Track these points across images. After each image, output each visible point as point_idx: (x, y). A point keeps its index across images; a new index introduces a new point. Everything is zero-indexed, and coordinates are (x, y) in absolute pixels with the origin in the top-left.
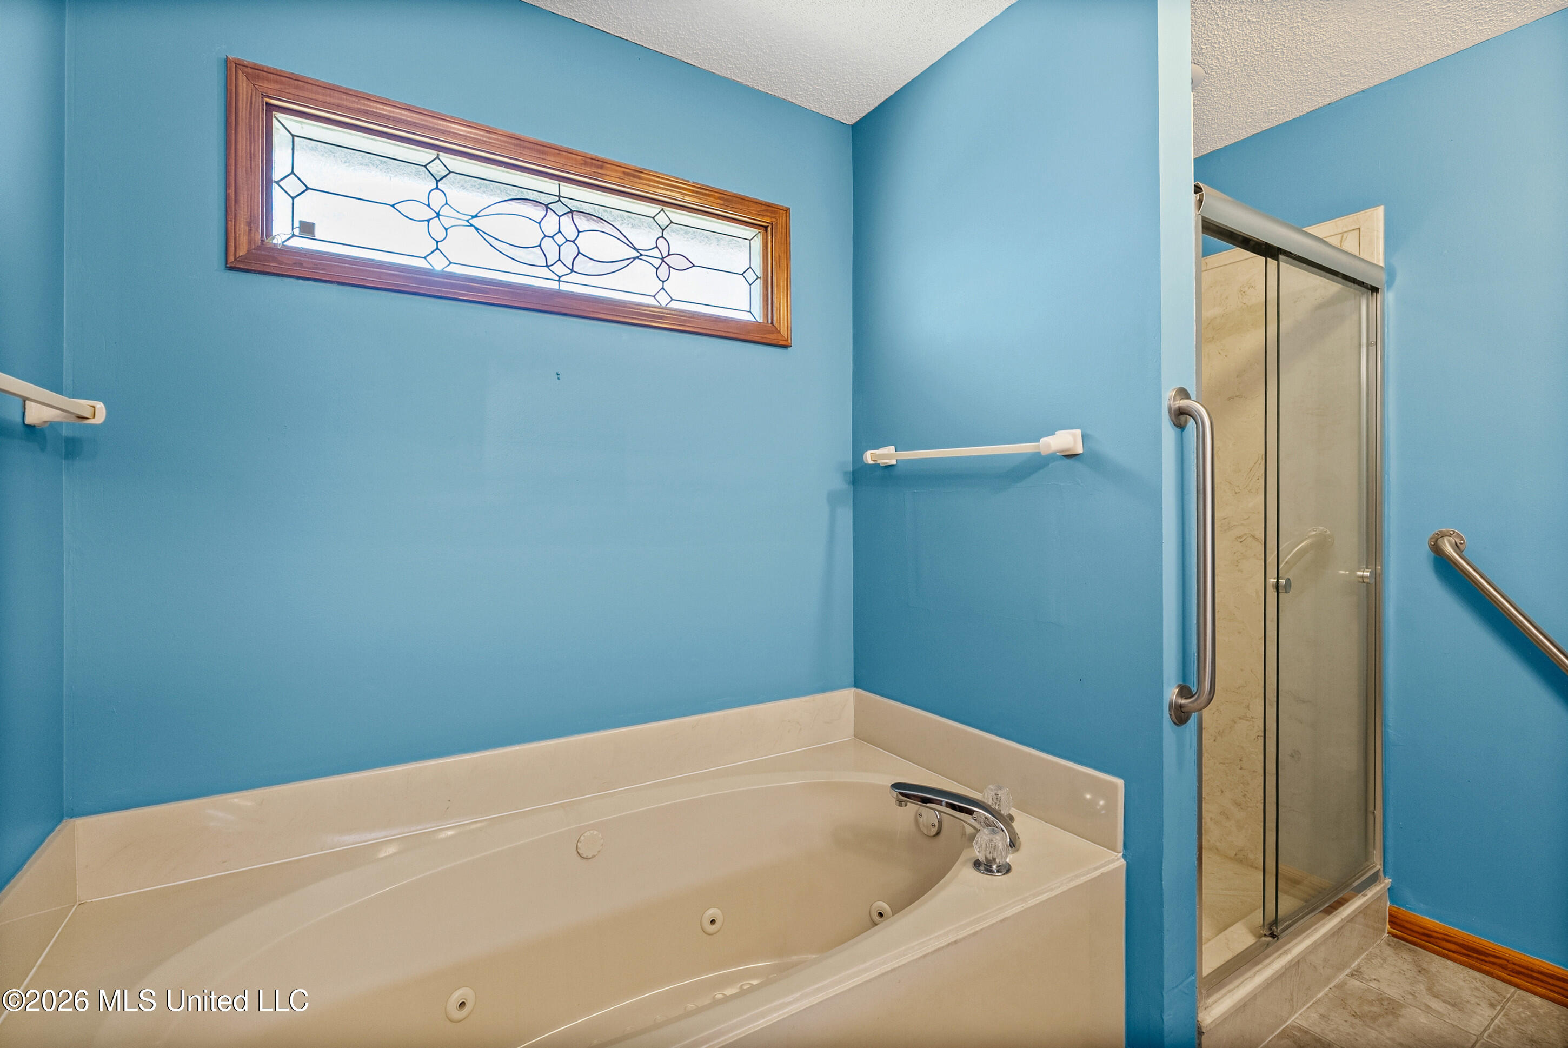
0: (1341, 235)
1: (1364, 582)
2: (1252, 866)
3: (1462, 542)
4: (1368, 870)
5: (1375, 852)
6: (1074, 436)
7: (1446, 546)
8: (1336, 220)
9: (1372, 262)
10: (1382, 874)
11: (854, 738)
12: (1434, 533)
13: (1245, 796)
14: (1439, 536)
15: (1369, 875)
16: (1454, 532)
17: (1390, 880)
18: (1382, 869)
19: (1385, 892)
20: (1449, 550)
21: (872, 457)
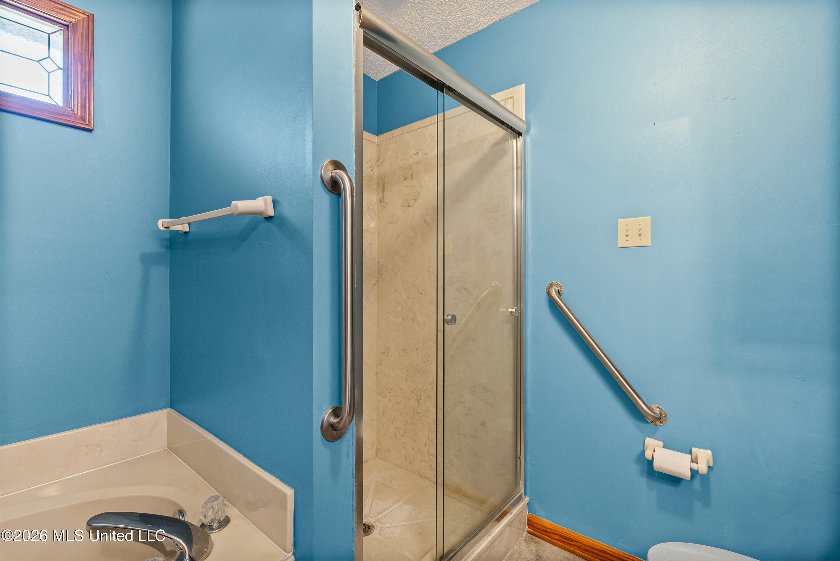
0: (504, 101)
1: (512, 315)
2: (463, 495)
3: (561, 289)
4: (516, 495)
5: (520, 482)
6: (265, 201)
7: (553, 292)
8: (503, 91)
9: (519, 117)
10: (523, 495)
11: (166, 448)
12: (548, 284)
13: (460, 451)
14: (551, 286)
15: (517, 497)
16: (558, 283)
17: (528, 498)
18: (523, 493)
19: (526, 506)
20: (554, 294)
21: (164, 224)
